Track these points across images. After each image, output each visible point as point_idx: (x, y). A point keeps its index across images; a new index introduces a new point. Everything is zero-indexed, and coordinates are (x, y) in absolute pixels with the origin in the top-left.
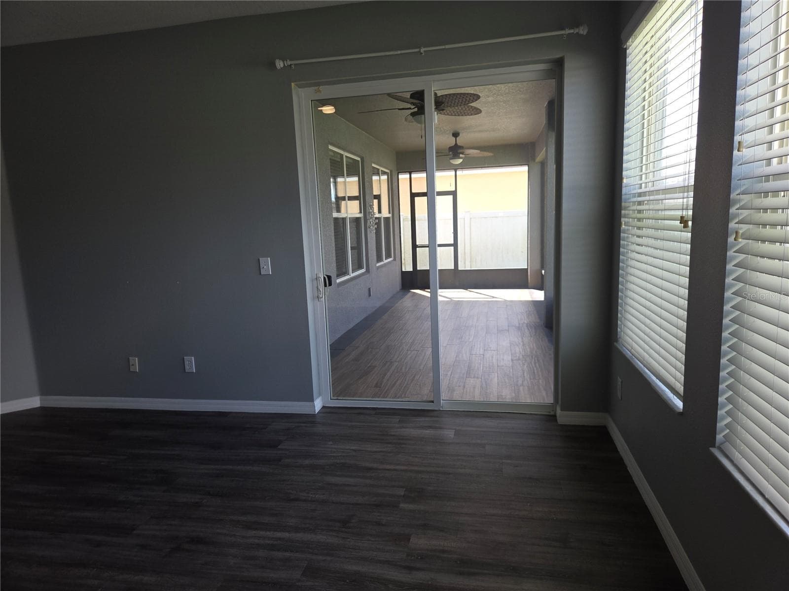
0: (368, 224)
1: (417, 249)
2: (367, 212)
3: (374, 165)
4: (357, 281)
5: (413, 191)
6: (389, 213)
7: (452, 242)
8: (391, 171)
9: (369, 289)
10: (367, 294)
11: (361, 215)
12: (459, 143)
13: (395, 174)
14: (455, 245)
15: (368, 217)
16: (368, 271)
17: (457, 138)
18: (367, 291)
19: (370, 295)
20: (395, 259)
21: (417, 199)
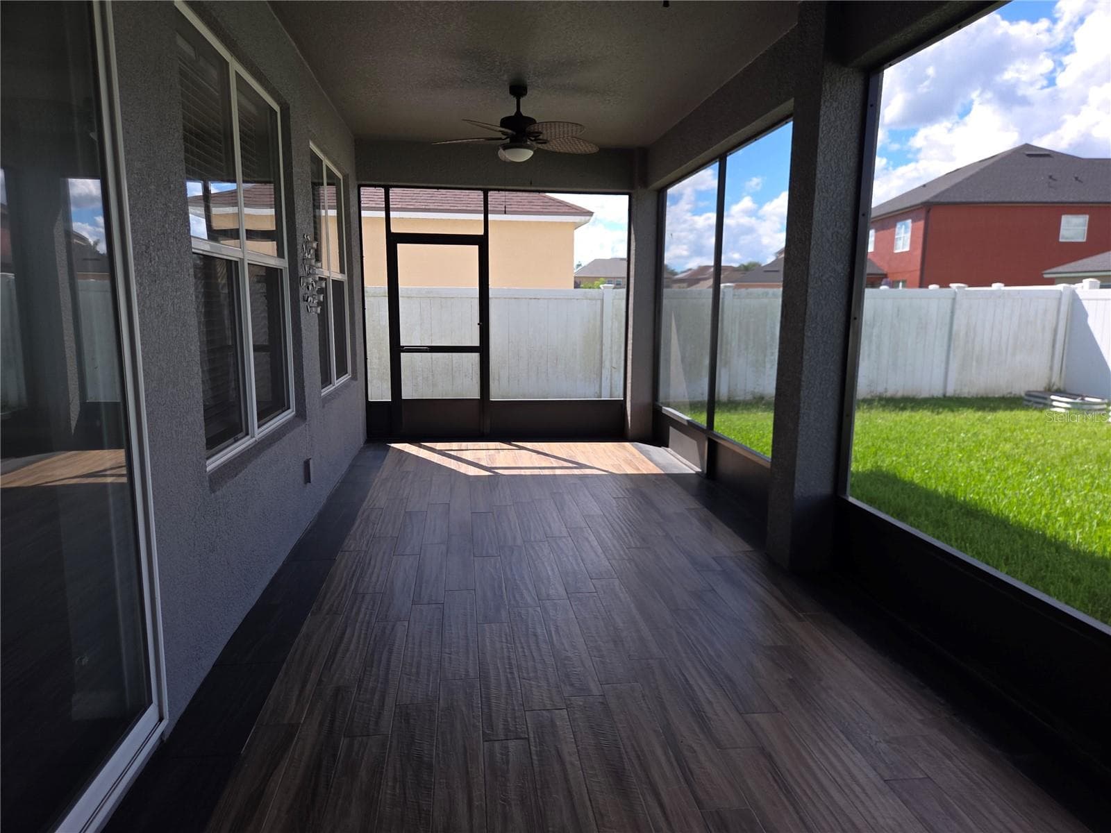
0: (302, 291)
1: (402, 354)
2: (300, 256)
3: (312, 146)
4: (276, 448)
5: (393, 230)
6: (342, 271)
7: (476, 343)
8: (346, 177)
9: (307, 464)
10: (301, 479)
11: (283, 264)
12: (525, 112)
13: (353, 184)
14: (483, 349)
15: (301, 272)
16: (301, 414)
17: (522, 100)
18: (301, 472)
19: (307, 479)
20: (354, 378)
21: (401, 247)
